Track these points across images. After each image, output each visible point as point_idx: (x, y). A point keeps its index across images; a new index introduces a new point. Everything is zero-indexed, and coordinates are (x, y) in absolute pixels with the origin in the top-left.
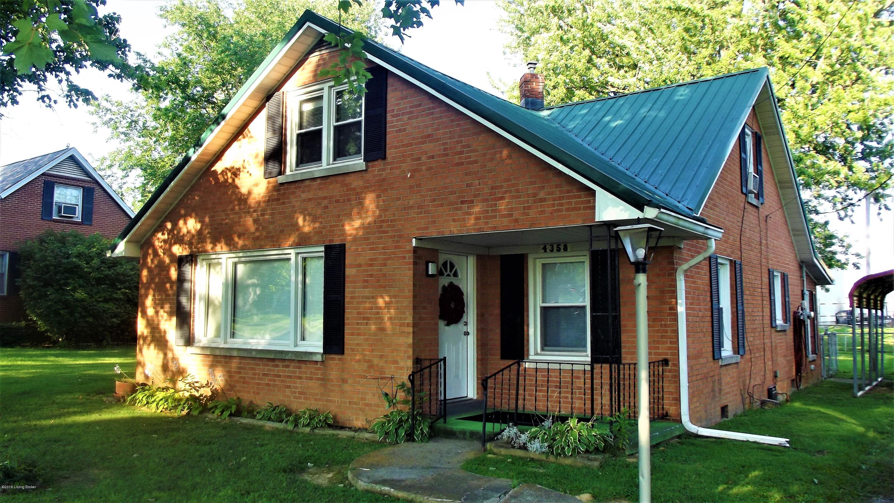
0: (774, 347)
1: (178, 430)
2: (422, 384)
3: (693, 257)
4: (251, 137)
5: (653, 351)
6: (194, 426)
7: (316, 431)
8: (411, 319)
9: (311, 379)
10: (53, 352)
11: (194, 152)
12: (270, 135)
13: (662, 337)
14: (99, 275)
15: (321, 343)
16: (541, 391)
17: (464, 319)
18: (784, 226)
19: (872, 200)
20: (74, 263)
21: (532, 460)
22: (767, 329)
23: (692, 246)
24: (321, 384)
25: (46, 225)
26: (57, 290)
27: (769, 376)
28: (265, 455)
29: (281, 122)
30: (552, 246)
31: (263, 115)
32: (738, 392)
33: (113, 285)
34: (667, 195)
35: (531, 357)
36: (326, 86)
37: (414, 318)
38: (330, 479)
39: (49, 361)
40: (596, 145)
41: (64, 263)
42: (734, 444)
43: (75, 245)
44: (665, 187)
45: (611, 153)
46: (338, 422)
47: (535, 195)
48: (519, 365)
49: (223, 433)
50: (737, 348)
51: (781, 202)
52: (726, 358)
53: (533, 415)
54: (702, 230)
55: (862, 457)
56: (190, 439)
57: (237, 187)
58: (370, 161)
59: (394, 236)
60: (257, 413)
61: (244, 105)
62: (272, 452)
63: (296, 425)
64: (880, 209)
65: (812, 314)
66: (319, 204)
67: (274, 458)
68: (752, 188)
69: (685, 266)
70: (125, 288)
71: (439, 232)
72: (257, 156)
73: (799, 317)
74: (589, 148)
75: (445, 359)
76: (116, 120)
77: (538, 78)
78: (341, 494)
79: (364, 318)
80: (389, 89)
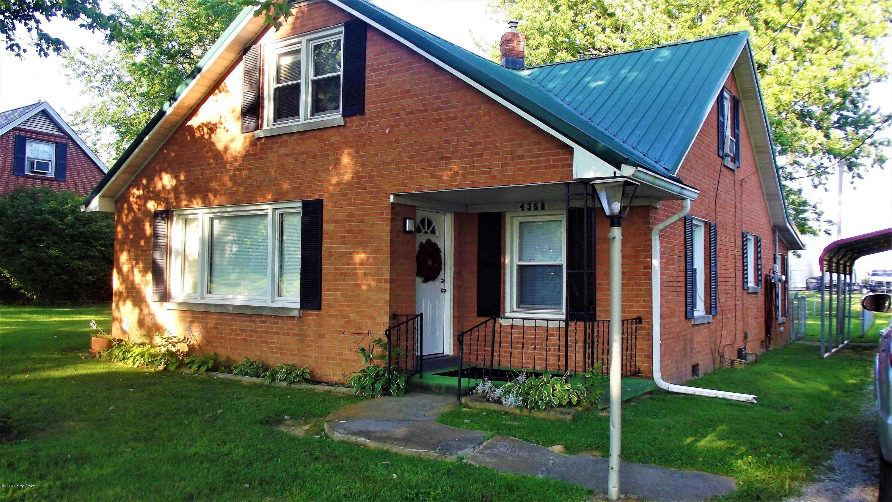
0: (745, 308)
1: (155, 384)
2: (398, 340)
3: (668, 217)
4: (227, 91)
5: (627, 310)
6: (171, 380)
7: (293, 386)
8: (389, 275)
9: (288, 334)
10: (27, 309)
11: (170, 106)
12: (247, 88)
13: (637, 295)
14: (74, 232)
15: (299, 299)
16: (516, 348)
17: (441, 276)
18: (759, 190)
19: (846, 169)
20: (48, 219)
21: (506, 413)
22: (739, 291)
23: (668, 206)
24: (298, 339)
25: (18, 181)
26: (31, 247)
27: (740, 336)
28: (241, 408)
29: (258, 76)
30: (529, 204)
31: (240, 68)
32: (709, 352)
33: (88, 242)
34: (644, 155)
35: (507, 315)
36: (304, 39)
37: (391, 274)
38: (307, 431)
39: (23, 318)
40: (575, 104)
41: (37, 220)
42: (703, 401)
43: (48, 202)
44: (643, 148)
45: (590, 113)
46: (315, 377)
47: (513, 152)
48: (495, 321)
49: (201, 387)
50: (709, 309)
51: (757, 167)
52: (698, 318)
53: (508, 371)
54: (678, 190)
55: (826, 413)
56: (167, 392)
57: (213, 143)
58: (349, 116)
59: (372, 192)
60: (235, 368)
61: (220, 57)
62: (249, 405)
63: (273, 380)
64: (853, 177)
65: (783, 277)
66: (297, 159)
67: (251, 410)
68: (728, 152)
69: (661, 226)
70: (100, 245)
71: (417, 189)
72: (233, 112)
73: (770, 280)
74: (569, 108)
75: (421, 315)
76: (90, 74)
77: (519, 37)
78: (317, 444)
79: (341, 274)
80: (368, 43)
